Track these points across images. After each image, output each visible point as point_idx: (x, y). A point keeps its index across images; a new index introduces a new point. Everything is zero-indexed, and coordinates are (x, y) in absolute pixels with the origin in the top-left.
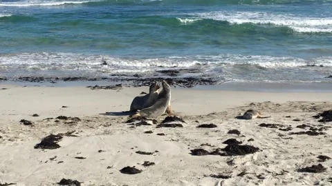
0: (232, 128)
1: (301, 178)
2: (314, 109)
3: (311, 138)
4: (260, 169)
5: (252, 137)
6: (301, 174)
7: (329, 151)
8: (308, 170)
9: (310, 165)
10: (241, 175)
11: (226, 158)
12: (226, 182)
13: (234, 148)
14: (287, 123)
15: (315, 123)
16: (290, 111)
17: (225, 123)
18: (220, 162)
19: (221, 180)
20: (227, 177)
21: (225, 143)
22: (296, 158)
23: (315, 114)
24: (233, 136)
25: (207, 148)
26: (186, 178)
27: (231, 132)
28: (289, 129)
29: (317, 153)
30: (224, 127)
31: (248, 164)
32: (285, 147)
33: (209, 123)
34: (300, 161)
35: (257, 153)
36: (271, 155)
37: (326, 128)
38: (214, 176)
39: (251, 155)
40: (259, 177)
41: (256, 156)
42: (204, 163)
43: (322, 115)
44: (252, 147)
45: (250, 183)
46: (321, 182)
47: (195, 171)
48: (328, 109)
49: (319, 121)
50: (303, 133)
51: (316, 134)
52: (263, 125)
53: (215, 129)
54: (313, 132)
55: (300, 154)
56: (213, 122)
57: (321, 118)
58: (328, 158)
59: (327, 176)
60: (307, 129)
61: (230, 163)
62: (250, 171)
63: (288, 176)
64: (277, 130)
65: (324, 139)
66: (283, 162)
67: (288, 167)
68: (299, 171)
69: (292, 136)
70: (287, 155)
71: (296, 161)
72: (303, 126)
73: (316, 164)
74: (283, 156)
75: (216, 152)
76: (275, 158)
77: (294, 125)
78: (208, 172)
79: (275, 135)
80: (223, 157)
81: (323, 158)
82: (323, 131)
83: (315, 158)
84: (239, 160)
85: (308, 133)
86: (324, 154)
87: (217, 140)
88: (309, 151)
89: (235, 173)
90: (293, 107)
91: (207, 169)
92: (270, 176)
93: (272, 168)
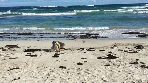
0: (110, 51)
1: (131, 66)
2: (134, 45)
3: (133, 54)
4: (119, 63)
5: (116, 54)
6: (131, 65)
7: (139, 58)
8: (133, 63)
9: (134, 62)
10: (113, 65)
11: (108, 60)
13: (110, 57)
14: (126, 49)
15: (135, 49)
16: (127, 46)
17: (107, 49)
18: (106, 61)
20: (108, 66)
21: (108, 55)
22: (130, 60)
23: (135, 47)
24: (110, 54)
25: (102, 57)
26: (96, 66)
27: (109, 52)
28: (127, 51)
29: (136, 58)
30: (107, 51)
31: (115, 62)
32: (126, 57)
33: (103, 50)
34: (131, 61)
36: (122, 59)
37: (138, 51)
38: (105, 65)
39: (115, 59)
40: (118, 65)
41: (117, 59)
42: (102, 62)
43: (137, 47)
44: (116, 57)
45: (116, 68)
46: (137, 67)
47: (99, 64)
48: (139, 45)
50: (131, 52)
51: (135, 53)
52: (119, 50)
53: (104, 51)
54: (134, 52)
55: (130, 59)
56: (104, 49)
57: (137, 48)
58: (139, 60)
59: (139, 65)
60: (133, 51)
61: (109, 61)
62: (116, 64)
63: (127, 65)
64: (123, 52)
65: (138, 54)
66: (125, 61)
67: (127, 62)
68: (130, 64)
69: (128, 53)
70: (126, 59)
71: (129, 61)
72: (131, 50)
73: (136, 62)
74: (125, 59)
75: (105, 58)
76: (123, 60)
77: (128, 50)
78: (103, 64)
81: (137, 60)
82: (137, 52)
83: (135, 60)
84: (112, 61)
85: (133, 52)
86: (138, 59)
87: (105, 55)
88: (133, 58)
89: (111, 64)
90: (128, 44)
92: (121, 65)
93: (122, 63)
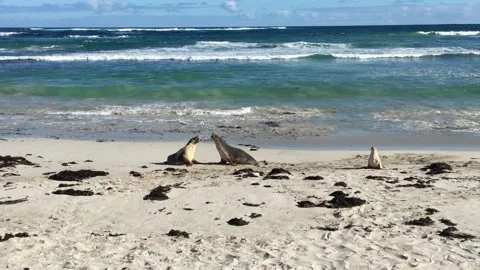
0: (339, 181)
1: (408, 231)
2: (422, 161)
3: (418, 190)
4: (367, 222)
5: (358, 189)
6: (408, 227)
7: (437, 204)
8: (415, 223)
9: (418, 218)
10: (348, 227)
11: (332, 210)
12: (333, 234)
13: (341, 200)
14: (394, 175)
15: (422, 175)
16: (397, 164)
17: (332, 175)
18: (327, 214)
19: (328, 232)
20: (333, 230)
21: (331, 195)
22: (404, 210)
23: (422, 166)
24: (339, 188)
25: (313, 200)
26: (293, 230)
27: (337, 184)
28: (396, 181)
29: (425, 205)
30: (330, 178)
31: (355, 216)
32: (392, 200)
33: (315, 175)
34: (408, 214)
35: (364, 205)
36: (378, 208)
37: (434, 181)
38: (321, 228)
39: (358, 207)
40: (366, 229)
41: (363, 208)
42: (311, 215)
43: (429, 167)
44: (359, 199)
45: (357, 236)
46: (429, 236)
47: (301, 222)
48: (435, 161)
49: (428, 174)
50: (411, 185)
51: (424, 187)
52: (369, 177)
53: (322, 181)
54: (420, 185)
55: (407, 207)
56: (319, 174)
57: (429, 170)
58: (436, 211)
59: (436, 230)
60: (415, 182)
61: (337, 215)
62: (358, 223)
63: (396, 229)
64: (384, 183)
65: (432, 192)
66: (391, 215)
67: (396, 219)
68: (407, 223)
69: (400, 188)
70: (394, 208)
71: (403, 214)
72: (411, 179)
73: (424, 217)
74: (390, 209)
75: (322, 205)
76: (382, 210)
77: (401, 177)
78: (315, 225)
79: (382, 188)
80: (330, 209)
81: (431, 211)
82: (431, 184)
83: (423, 211)
84: (345, 212)
85: (416, 186)
86: (432, 207)
87: (324, 193)
88: (416, 204)
89: (342, 225)
90: (400, 159)
91: (314, 221)
92: (377, 228)
93: (379, 220)
